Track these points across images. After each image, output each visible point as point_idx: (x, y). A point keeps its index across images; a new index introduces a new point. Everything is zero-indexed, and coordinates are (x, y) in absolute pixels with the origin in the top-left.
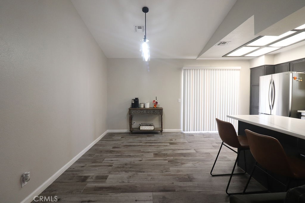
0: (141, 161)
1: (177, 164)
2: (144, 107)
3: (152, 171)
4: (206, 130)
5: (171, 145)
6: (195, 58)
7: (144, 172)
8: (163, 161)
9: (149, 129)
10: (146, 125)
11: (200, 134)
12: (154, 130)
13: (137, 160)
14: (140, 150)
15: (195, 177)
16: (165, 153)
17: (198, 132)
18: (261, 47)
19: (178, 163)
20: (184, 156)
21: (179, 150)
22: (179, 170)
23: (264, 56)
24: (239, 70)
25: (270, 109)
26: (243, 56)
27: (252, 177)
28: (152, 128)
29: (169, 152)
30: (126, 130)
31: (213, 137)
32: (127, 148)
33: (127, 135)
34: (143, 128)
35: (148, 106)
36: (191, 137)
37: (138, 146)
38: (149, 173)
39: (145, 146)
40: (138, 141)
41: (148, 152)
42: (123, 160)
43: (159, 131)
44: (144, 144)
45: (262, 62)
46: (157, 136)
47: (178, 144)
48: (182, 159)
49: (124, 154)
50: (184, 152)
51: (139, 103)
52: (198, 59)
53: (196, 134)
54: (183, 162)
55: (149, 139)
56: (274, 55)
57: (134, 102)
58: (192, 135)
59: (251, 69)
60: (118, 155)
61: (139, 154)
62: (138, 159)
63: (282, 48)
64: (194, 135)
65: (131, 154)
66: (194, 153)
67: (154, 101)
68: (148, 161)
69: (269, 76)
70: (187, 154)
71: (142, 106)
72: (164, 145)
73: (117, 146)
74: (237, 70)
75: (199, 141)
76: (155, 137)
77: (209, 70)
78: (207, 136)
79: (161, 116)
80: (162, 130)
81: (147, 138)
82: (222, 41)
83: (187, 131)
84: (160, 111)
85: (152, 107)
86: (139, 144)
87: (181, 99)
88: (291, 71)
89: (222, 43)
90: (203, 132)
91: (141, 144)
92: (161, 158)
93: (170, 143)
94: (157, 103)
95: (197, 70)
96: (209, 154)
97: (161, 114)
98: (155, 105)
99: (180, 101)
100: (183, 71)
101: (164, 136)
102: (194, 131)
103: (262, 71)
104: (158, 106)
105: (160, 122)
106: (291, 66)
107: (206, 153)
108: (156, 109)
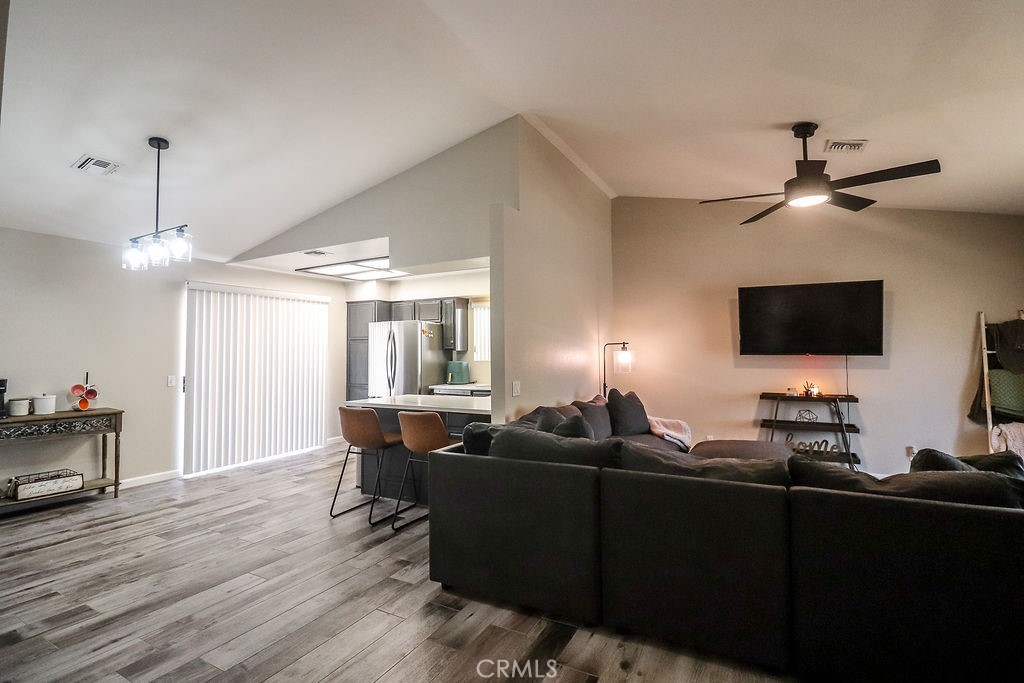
0: (140, 556)
1: (247, 529)
2: (32, 412)
3: (202, 556)
4: (252, 458)
5: (187, 509)
6: (224, 259)
9: (61, 488)
10: (37, 481)
11: (239, 470)
12: (82, 488)
13: (126, 559)
14: (99, 544)
16: (190, 526)
17: (230, 467)
19: (246, 527)
22: (264, 533)
24: (327, 303)
25: (390, 386)
26: (339, 276)
28: (75, 483)
29: (200, 520)
31: (278, 469)
34: (30, 491)
35: (48, 408)
36: (224, 480)
37: (68, 540)
38: (200, 560)
39: (95, 533)
41: (134, 539)
43: (96, 492)
44: (86, 531)
45: (369, 292)
46: (101, 505)
47: (203, 503)
48: (248, 519)
50: (239, 507)
51: (7, 400)
52: (232, 264)
53: (232, 471)
54: (258, 521)
55: (82, 517)
56: (390, 283)
58: (219, 477)
59: (348, 303)
61: (109, 550)
64: (226, 475)
66: (264, 504)
67: (78, 387)
68: (162, 551)
69: (385, 325)
70: (251, 509)
71: (21, 410)
72: (164, 514)
74: (323, 303)
75: (253, 483)
76: (96, 509)
77: (261, 297)
78: (263, 470)
79: (117, 436)
80: (116, 483)
81: (70, 517)
82: (318, 250)
83: (198, 470)
84: (113, 420)
85: (69, 407)
86: (65, 536)
87: (177, 380)
88: (417, 317)
89: (316, 253)
90: (243, 464)
91: (71, 534)
92: (192, 535)
93: (174, 506)
94: (92, 393)
95: (229, 294)
96: (298, 495)
97: (116, 428)
98: (84, 402)
99: (174, 384)
100: (185, 294)
101: (131, 499)
102: (219, 465)
103: (371, 312)
104: (97, 404)
105: (96, 461)
106: (416, 309)
107: (292, 496)
108: (89, 413)
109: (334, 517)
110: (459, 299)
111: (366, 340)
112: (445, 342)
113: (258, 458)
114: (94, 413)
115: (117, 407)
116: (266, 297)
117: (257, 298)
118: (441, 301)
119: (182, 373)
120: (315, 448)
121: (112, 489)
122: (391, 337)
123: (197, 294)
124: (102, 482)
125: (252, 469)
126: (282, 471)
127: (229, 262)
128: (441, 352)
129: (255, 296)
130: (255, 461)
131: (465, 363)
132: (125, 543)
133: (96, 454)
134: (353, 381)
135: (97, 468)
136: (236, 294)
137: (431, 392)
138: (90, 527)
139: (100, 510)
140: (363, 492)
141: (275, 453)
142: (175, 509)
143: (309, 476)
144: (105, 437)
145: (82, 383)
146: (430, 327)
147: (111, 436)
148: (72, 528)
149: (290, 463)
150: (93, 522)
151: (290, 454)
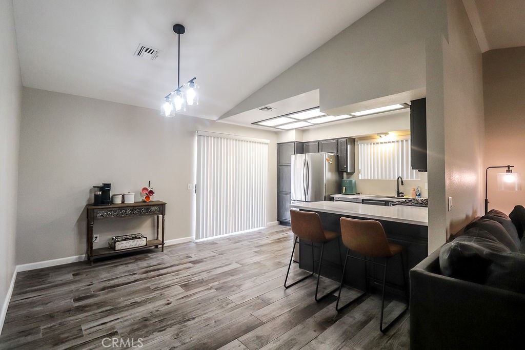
0: (168, 304)
1: (232, 289)
2: (123, 202)
3: (205, 312)
4: (230, 232)
5: (197, 265)
6: (215, 118)
7: (194, 318)
8: (207, 292)
9: (136, 245)
10: (125, 240)
11: (223, 239)
12: (146, 245)
13: (161, 305)
14: (148, 288)
15: (270, 297)
16: (199, 280)
17: (219, 236)
18: (299, 120)
19: (232, 287)
20: (232, 276)
21: (215, 268)
22: (242, 296)
23: (294, 131)
24: (267, 144)
25: (305, 194)
26: (274, 127)
27: (320, 276)
28: (142, 242)
29: (204, 276)
30: (75, 257)
31: (244, 240)
32: (112, 291)
33: (84, 267)
34: (121, 246)
35: (131, 200)
36: (216, 245)
37: (134, 281)
38: (204, 316)
39: (148, 278)
40: (125, 272)
41: (168, 287)
42: (130, 315)
43: (153, 247)
44: (144, 276)
46: (154, 256)
47: (206, 261)
48: (231, 280)
49: (118, 304)
50: (226, 269)
51: (111, 195)
52: (219, 121)
54: (237, 283)
55: (144, 264)
56: (303, 131)
57: (102, 193)
58: (213, 243)
59: (278, 144)
60: (107, 311)
61: (153, 295)
62: (161, 303)
63: (315, 124)
64: (217, 242)
65: (138, 299)
66: (240, 267)
67: (145, 189)
68: (182, 301)
69: (302, 156)
70: (233, 271)
71: (118, 201)
72: (185, 268)
73: (83, 295)
74: (265, 144)
75: (232, 249)
76: (152, 258)
77: (234, 140)
78: (236, 240)
79: (163, 217)
80: (163, 243)
81: (139, 263)
82: (268, 106)
83: (203, 238)
84: (161, 208)
85: (140, 200)
86: (132, 278)
87: (193, 185)
88: (320, 150)
89: (266, 108)
90: (225, 235)
91: (137, 277)
92: (200, 289)
93: (190, 262)
94: (151, 192)
95: (218, 138)
96: (259, 263)
97: (163, 213)
98: (147, 197)
99: (191, 189)
100: (196, 138)
101: (169, 253)
102: (213, 235)
103: (292, 148)
104: (154, 198)
105: (154, 229)
106: (320, 146)
107: (255, 263)
108: (150, 203)
109: (287, 288)
110: (350, 138)
111: (289, 165)
112: (341, 167)
113: (232, 232)
114: (153, 203)
115: (163, 201)
116: (236, 140)
117: (232, 141)
118: (337, 140)
119: (195, 183)
120: (261, 228)
121: (161, 246)
122: (306, 164)
123: (202, 137)
124: (156, 242)
125: (229, 239)
126: (246, 243)
127: (217, 120)
128: (337, 173)
129: (231, 139)
130: (231, 234)
131: (353, 181)
132: (162, 289)
133: (154, 226)
134: (281, 190)
135: (154, 234)
136: (221, 138)
137: (332, 199)
138: (146, 272)
139: (153, 260)
140: (300, 267)
141: (241, 230)
142: (190, 265)
143: (263, 248)
144: (158, 217)
145: (147, 187)
146: (330, 157)
147: (161, 217)
148: (138, 272)
149: (248, 237)
150: (149, 269)
151: (248, 231)
